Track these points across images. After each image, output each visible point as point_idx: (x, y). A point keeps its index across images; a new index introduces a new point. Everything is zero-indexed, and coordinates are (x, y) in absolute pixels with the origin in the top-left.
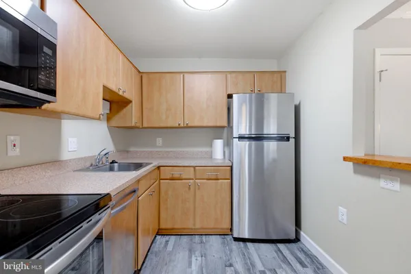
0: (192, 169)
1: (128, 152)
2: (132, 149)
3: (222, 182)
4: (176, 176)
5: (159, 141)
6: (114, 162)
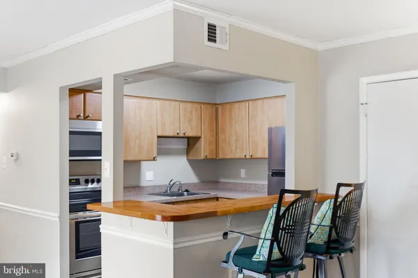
1: (218, 182)
5: (243, 172)
6: (187, 191)
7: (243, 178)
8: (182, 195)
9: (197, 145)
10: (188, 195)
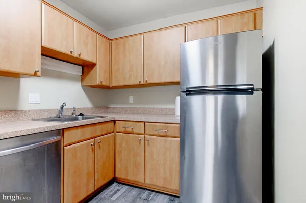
0: (143, 124)
1: (108, 108)
2: (112, 106)
3: (171, 141)
4: (129, 130)
5: (131, 99)
6: (81, 115)
7: (131, 104)
8: (76, 119)
9: (92, 72)
10: (83, 119)
